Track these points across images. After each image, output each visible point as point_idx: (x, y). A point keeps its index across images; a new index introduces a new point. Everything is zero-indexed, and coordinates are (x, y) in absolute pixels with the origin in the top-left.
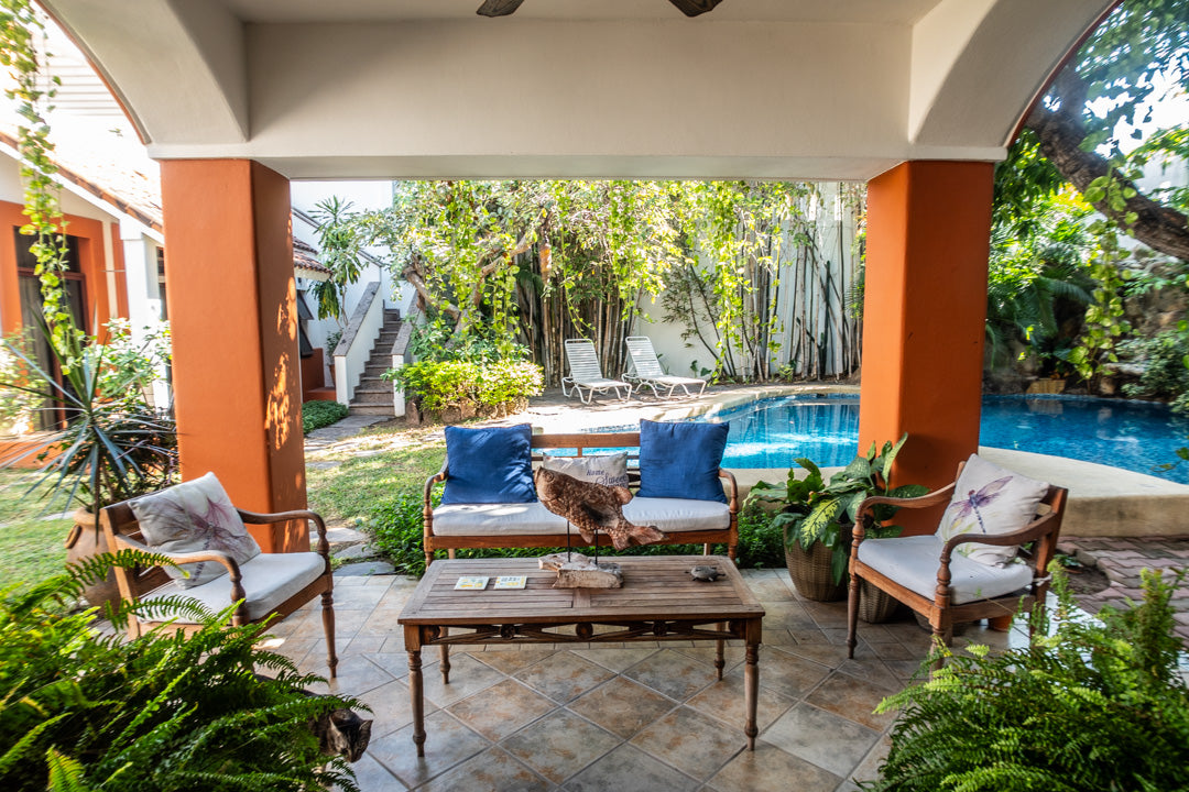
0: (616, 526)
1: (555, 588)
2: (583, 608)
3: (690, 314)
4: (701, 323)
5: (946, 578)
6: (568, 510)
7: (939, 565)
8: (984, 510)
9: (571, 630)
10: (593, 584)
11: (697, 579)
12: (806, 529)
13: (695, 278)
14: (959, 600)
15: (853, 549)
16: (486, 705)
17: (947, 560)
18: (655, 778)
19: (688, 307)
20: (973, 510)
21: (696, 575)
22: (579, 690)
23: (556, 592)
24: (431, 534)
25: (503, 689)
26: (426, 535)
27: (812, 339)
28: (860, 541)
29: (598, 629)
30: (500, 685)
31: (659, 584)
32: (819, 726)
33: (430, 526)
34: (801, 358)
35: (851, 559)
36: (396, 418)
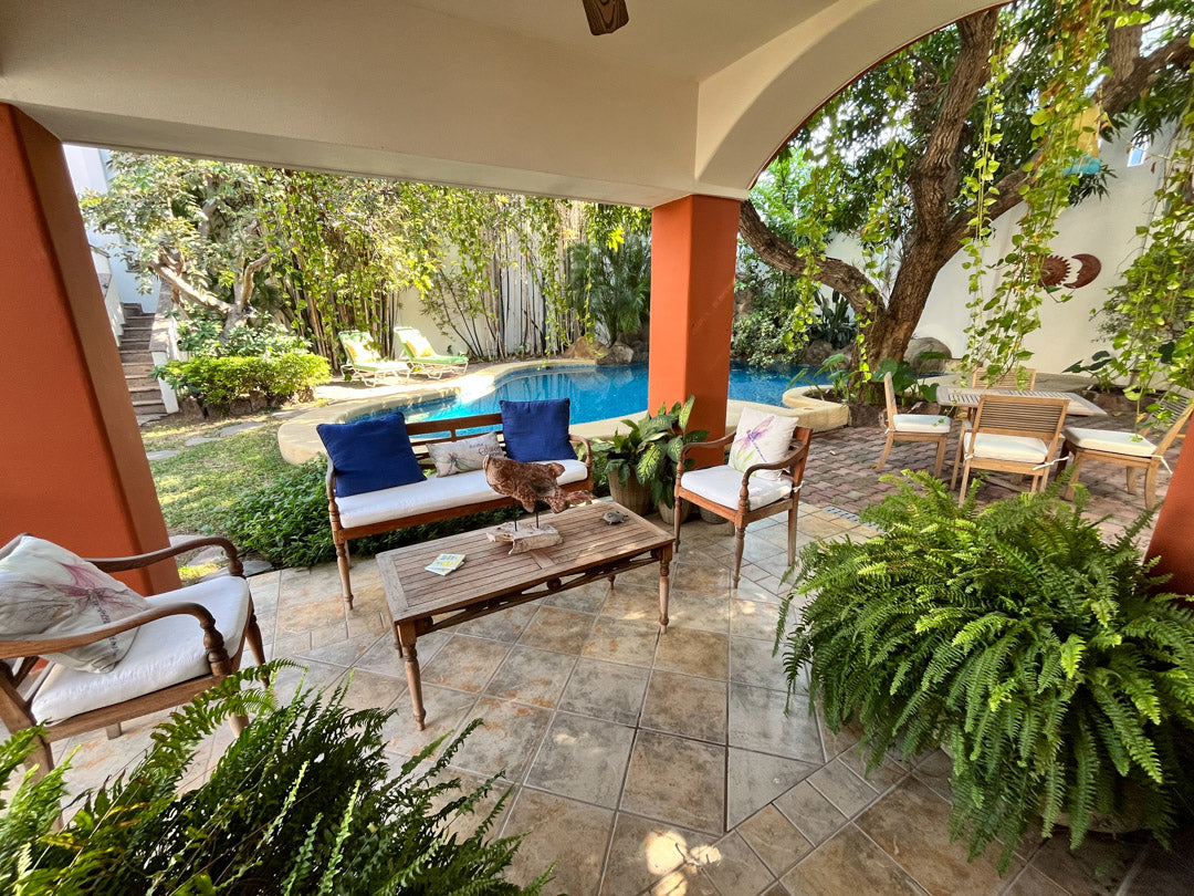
0: (553, 495)
1: (513, 555)
2: (548, 568)
3: (442, 308)
4: (452, 316)
5: (745, 496)
6: (516, 489)
7: (741, 487)
8: (758, 442)
9: (544, 587)
10: (542, 545)
11: (614, 524)
12: (642, 471)
13: (444, 278)
14: (752, 508)
15: (677, 481)
16: (451, 664)
17: (746, 483)
18: (617, 676)
19: (440, 301)
20: (752, 444)
21: (610, 521)
22: (519, 627)
23: (515, 559)
24: (340, 527)
25: (456, 646)
26: (334, 529)
27: (536, 326)
28: (681, 475)
29: (564, 580)
30: (450, 643)
31: (587, 533)
32: (693, 604)
33: (338, 521)
34: (528, 341)
35: (676, 487)
36: (170, 415)
